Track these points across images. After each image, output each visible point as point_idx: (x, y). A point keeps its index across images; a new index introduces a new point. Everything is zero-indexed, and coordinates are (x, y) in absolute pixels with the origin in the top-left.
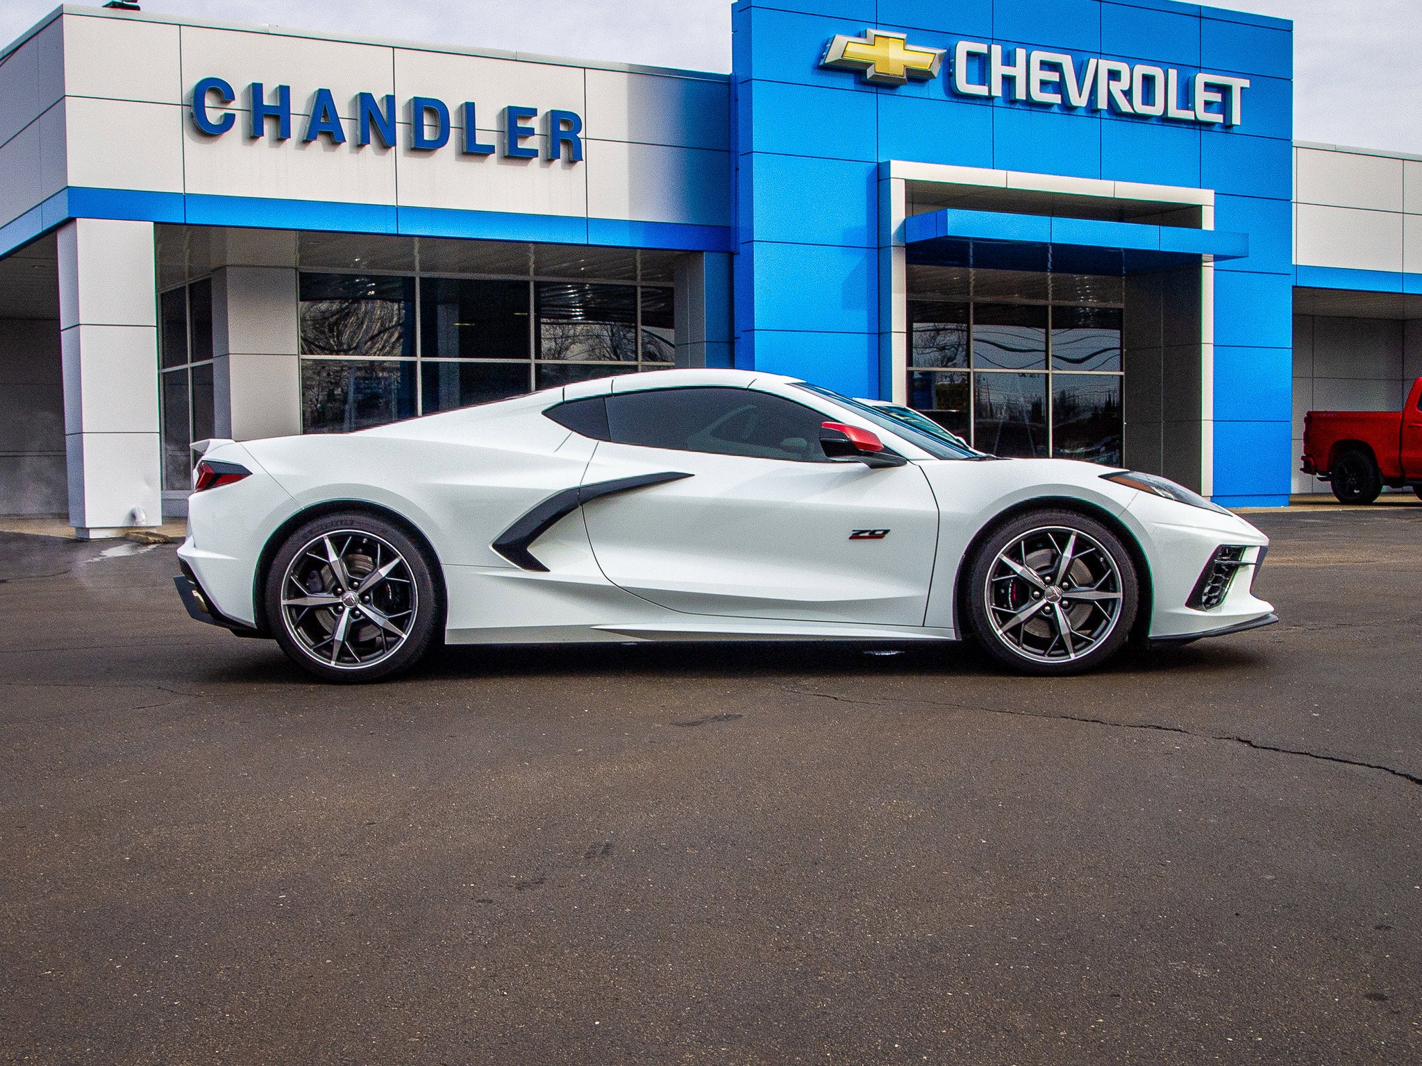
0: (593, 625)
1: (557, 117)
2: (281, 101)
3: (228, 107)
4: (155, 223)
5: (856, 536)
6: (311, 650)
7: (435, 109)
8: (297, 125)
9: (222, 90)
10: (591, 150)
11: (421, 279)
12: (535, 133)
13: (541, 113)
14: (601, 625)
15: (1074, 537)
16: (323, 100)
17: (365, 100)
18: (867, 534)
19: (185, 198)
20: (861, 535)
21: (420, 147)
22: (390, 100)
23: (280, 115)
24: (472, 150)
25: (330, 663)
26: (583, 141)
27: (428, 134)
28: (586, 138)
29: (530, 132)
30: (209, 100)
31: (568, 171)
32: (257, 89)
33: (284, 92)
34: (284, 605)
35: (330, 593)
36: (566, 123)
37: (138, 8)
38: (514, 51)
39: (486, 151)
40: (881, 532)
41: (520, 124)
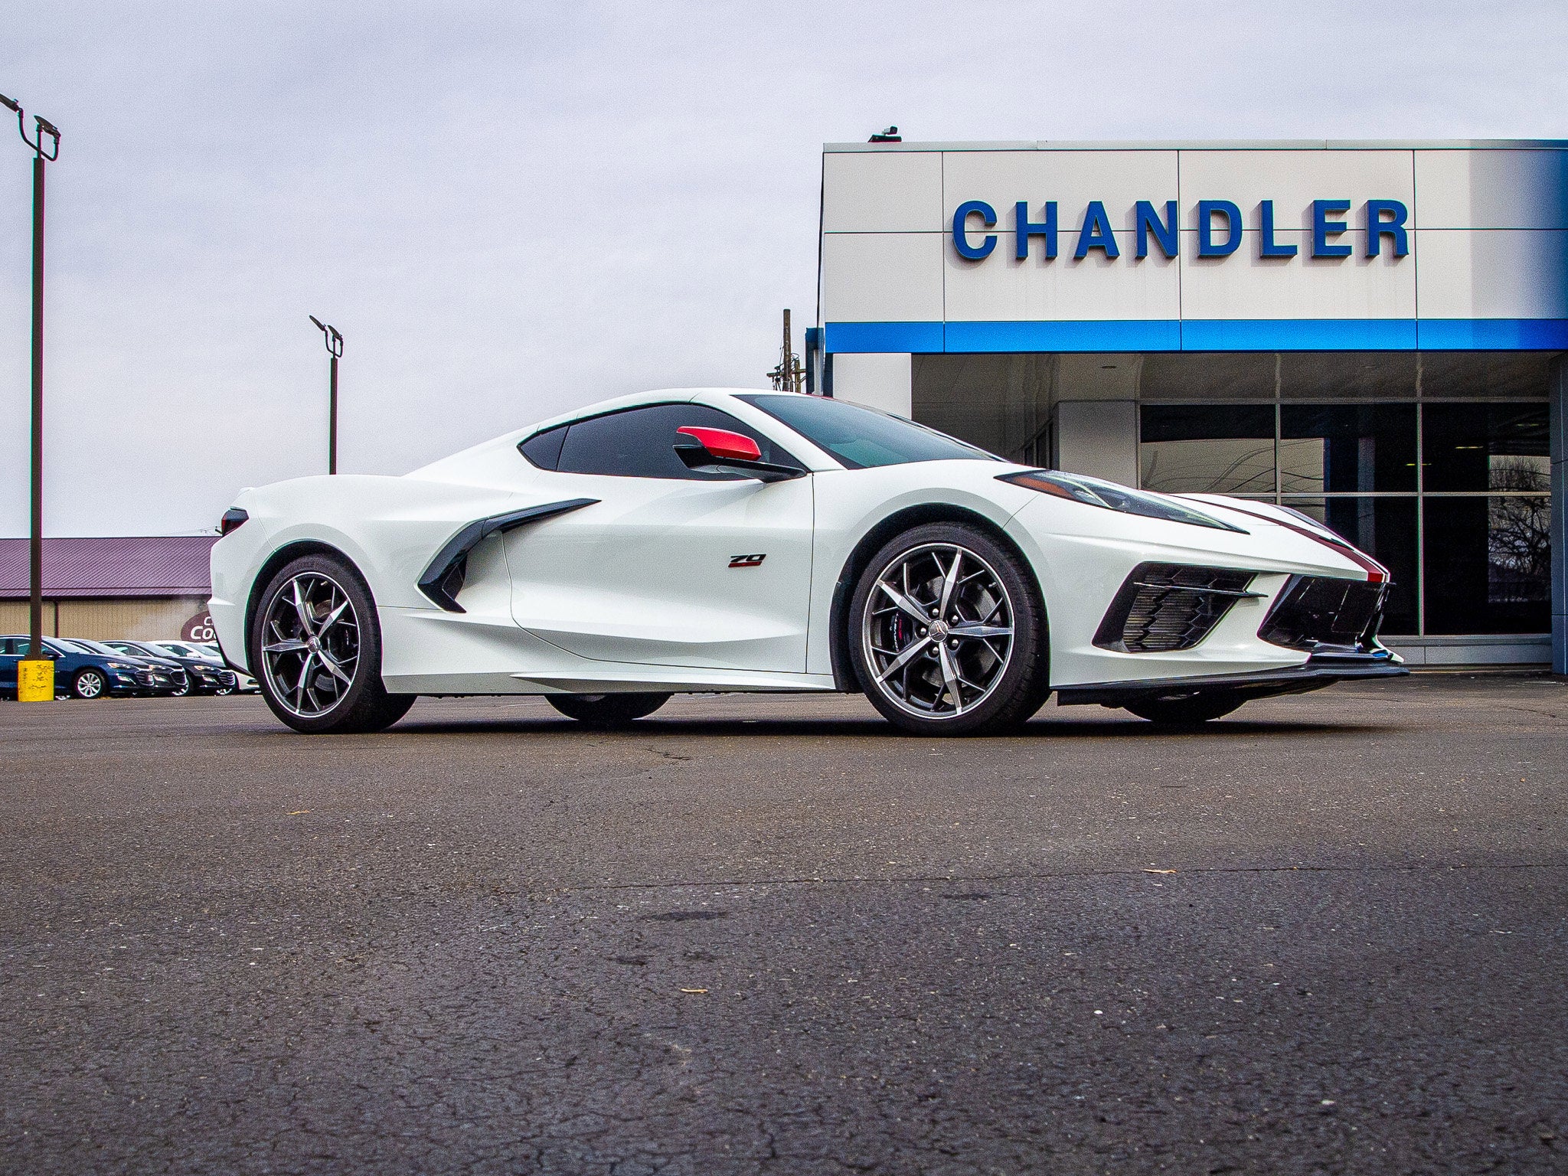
0: (513, 673)
1: (1374, 208)
2: (1047, 220)
3: (992, 230)
4: (913, 354)
5: (735, 563)
6: (284, 698)
7: (1228, 212)
8: (1066, 243)
9: (983, 212)
10: (1420, 242)
11: (1282, 406)
12: (1347, 228)
13: (1357, 205)
14: (520, 673)
15: (960, 556)
16: (1095, 213)
17: (1143, 210)
18: (744, 561)
19: (945, 327)
20: (739, 562)
21: (1208, 254)
22: (1172, 207)
23: (1047, 233)
24: (1272, 253)
25: (295, 711)
26: (1410, 235)
27: (1217, 239)
28: (1415, 229)
29: (1342, 228)
30: (971, 225)
31: (1392, 268)
32: (1021, 209)
33: (1051, 209)
34: (264, 652)
35: (299, 638)
36: (1389, 213)
37: (898, 139)
38: (1324, 139)
39: (1288, 253)
40: (757, 558)
41: (1329, 219)
